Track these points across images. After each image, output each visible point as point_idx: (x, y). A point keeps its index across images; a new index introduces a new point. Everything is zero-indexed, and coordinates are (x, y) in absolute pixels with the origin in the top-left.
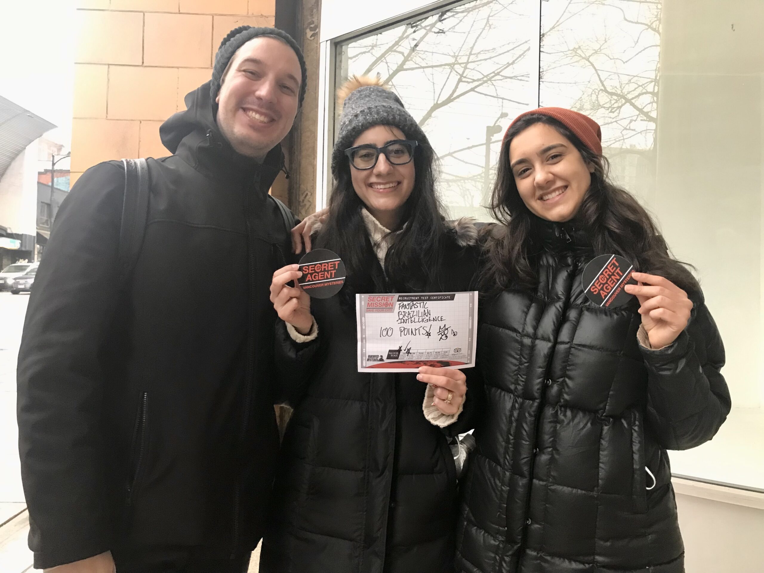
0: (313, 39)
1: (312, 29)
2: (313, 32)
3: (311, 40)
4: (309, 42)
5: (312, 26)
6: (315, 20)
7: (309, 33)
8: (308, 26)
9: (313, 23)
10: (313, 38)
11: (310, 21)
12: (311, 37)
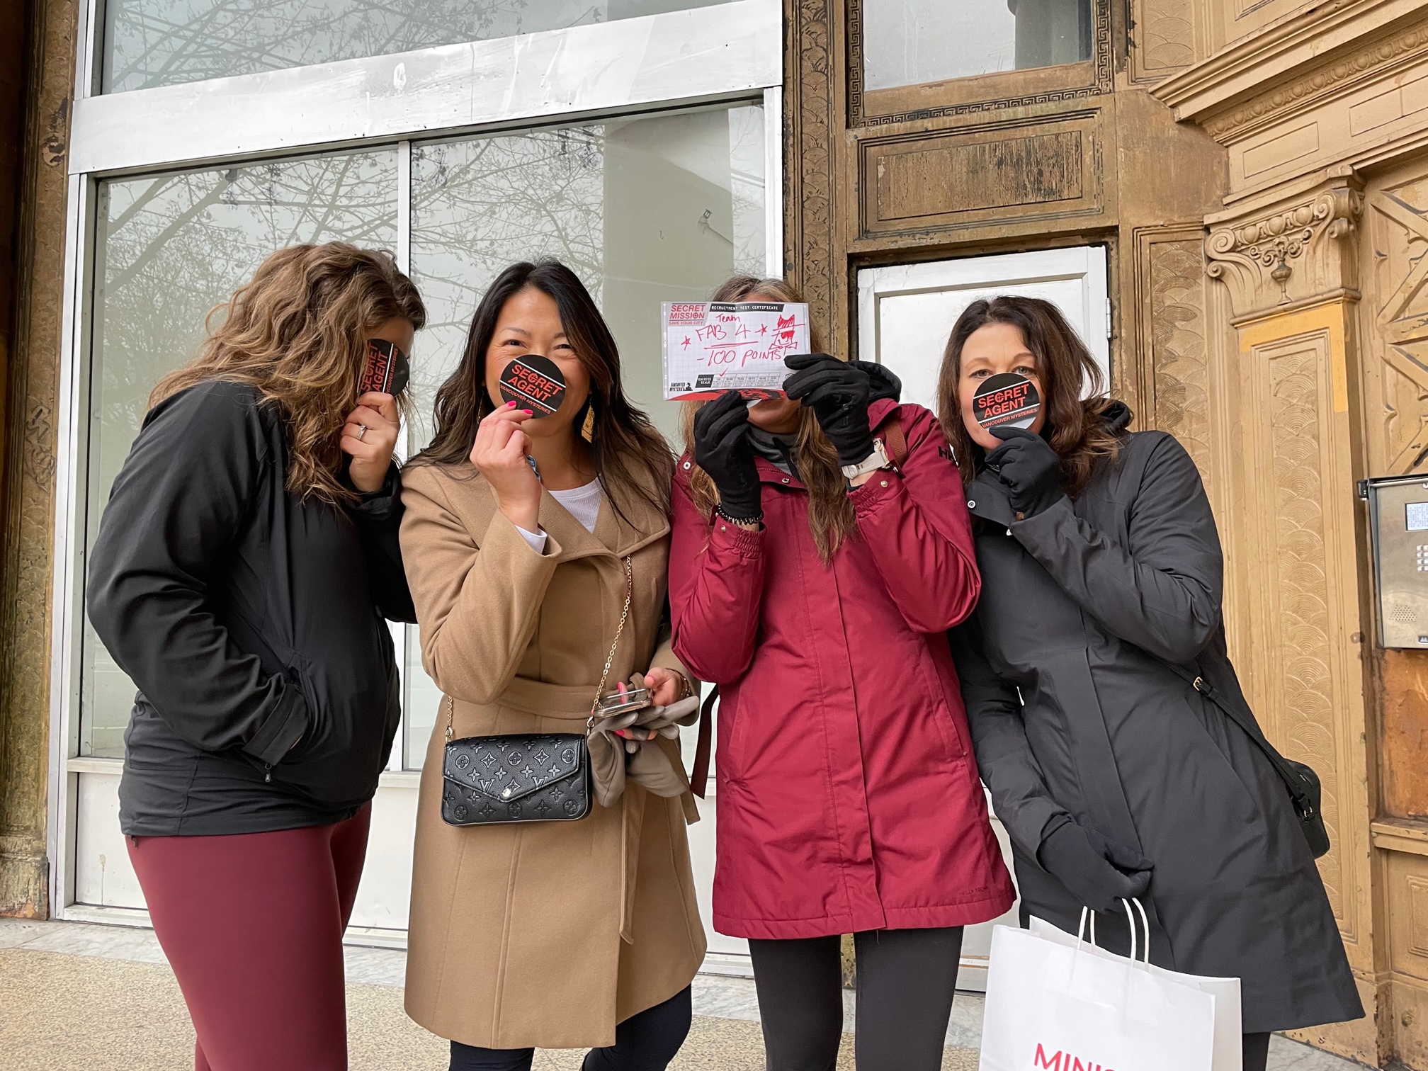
0: (56, 166)
1: (52, 149)
2: (56, 155)
3: (52, 167)
4: (48, 168)
5: (55, 144)
6: (60, 135)
7: (48, 156)
8: (46, 143)
9: (56, 140)
10: (54, 164)
11: (50, 135)
12: (51, 161)
